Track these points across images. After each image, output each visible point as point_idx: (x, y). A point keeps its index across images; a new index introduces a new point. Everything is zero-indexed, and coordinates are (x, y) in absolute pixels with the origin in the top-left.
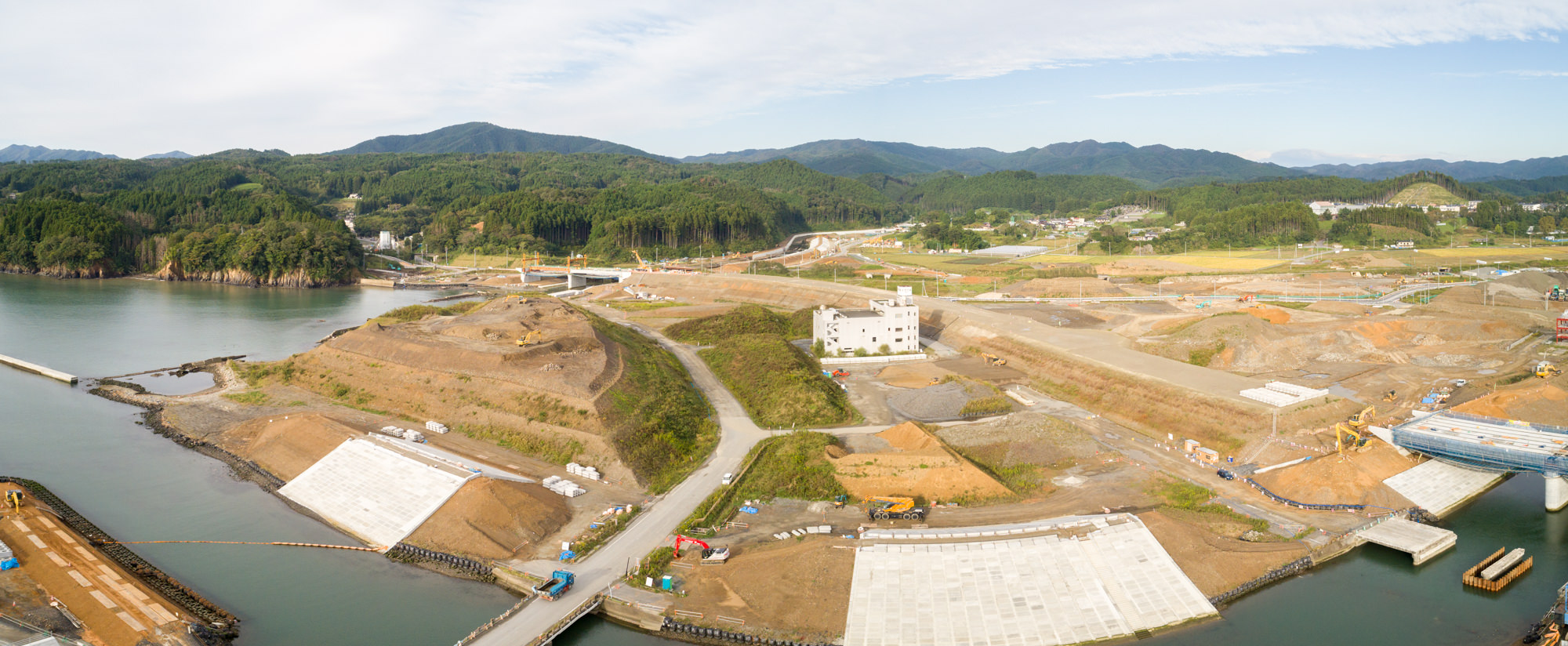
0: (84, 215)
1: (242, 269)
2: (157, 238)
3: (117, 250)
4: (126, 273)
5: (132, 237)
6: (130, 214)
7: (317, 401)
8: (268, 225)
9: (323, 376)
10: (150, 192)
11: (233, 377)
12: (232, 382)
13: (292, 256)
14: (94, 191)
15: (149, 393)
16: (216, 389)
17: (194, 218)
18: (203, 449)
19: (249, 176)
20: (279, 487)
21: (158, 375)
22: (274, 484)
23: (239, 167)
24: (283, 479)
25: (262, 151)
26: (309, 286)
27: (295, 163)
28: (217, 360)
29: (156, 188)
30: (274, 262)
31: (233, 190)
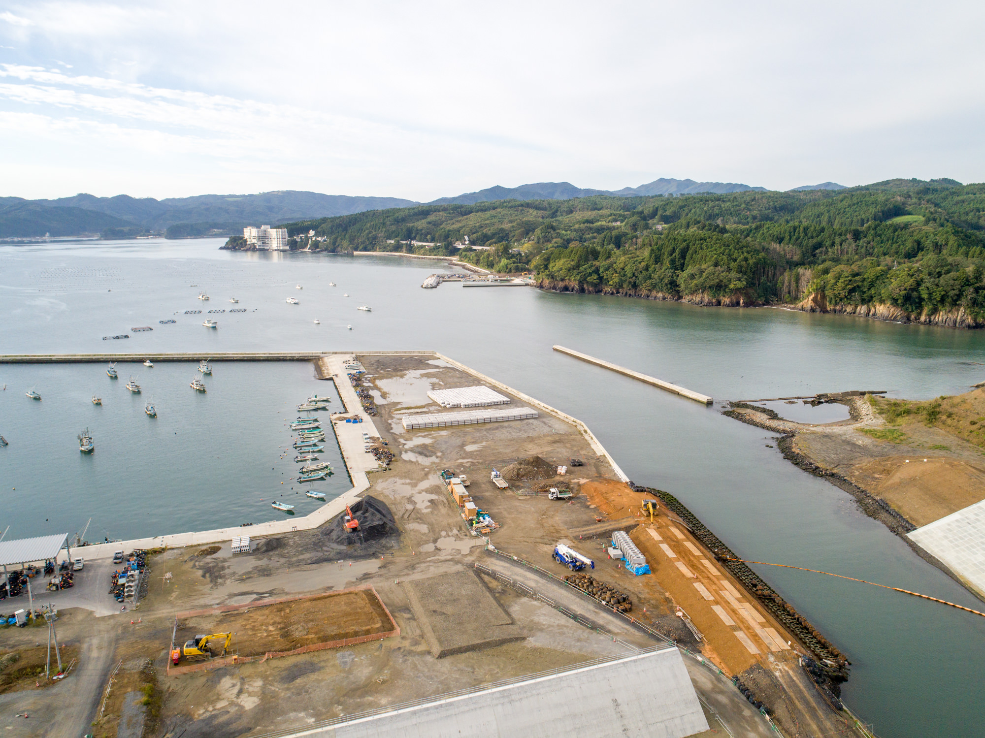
0: (728, 246)
1: (892, 304)
2: (801, 270)
3: (759, 279)
4: (767, 303)
5: (775, 268)
6: (775, 246)
7: (963, 448)
8: (927, 259)
9: (973, 423)
10: (797, 224)
11: (870, 412)
12: (869, 417)
13: (952, 293)
14: (737, 223)
15: (782, 419)
16: (851, 422)
17: (842, 251)
18: (832, 479)
19: (908, 208)
20: (908, 530)
21: (792, 403)
22: (903, 527)
23: (899, 198)
24: (914, 523)
25: (928, 180)
26: (969, 327)
27: (968, 193)
28: (854, 393)
29: (804, 220)
30: (930, 299)
31: (889, 222)
